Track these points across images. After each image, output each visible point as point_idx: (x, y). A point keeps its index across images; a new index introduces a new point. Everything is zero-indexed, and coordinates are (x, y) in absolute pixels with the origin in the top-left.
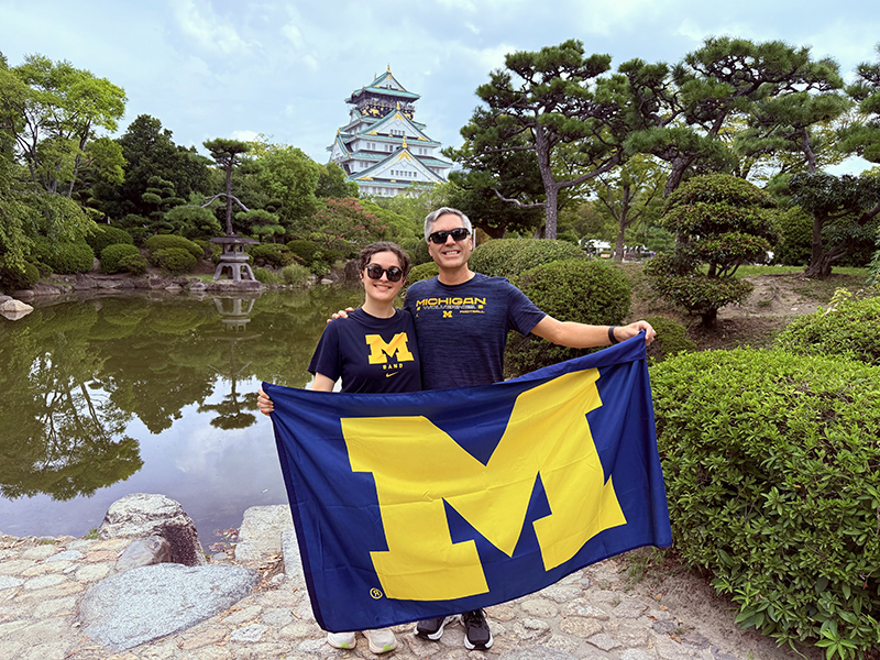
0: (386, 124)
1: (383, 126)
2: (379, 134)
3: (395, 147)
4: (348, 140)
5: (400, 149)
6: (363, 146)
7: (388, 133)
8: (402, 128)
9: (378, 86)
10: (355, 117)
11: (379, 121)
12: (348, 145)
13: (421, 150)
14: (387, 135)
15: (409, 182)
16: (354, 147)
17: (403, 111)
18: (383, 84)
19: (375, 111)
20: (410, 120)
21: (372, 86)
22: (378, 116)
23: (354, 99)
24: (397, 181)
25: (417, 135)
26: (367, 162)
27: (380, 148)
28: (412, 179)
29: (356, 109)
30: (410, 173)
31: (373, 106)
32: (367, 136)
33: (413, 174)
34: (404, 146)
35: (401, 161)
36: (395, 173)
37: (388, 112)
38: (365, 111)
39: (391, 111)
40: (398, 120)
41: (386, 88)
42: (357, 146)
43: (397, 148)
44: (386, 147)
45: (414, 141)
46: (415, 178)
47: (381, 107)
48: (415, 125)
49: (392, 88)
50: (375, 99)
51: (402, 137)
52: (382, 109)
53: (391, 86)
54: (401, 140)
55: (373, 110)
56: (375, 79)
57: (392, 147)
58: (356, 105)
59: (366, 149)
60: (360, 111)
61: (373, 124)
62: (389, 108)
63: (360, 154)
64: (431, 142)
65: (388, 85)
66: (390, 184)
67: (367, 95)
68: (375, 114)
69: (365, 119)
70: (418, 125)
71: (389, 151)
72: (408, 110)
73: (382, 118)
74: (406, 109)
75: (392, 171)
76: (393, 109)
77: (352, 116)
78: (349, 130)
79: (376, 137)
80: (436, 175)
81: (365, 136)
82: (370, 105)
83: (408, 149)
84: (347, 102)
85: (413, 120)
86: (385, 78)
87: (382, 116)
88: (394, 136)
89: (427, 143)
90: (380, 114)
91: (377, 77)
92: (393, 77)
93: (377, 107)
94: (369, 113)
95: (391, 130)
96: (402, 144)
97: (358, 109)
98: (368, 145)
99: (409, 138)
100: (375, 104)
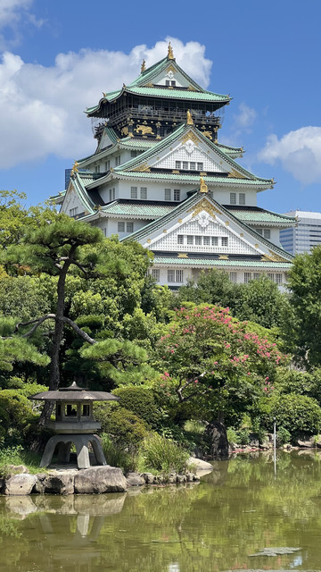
0: (167, 152)
1: (162, 155)
2: (153, 170)
3: (184, 192)
4: (93, 184)
5: (194, 195)
6: (123, 192)
7: (173, 166)
8: (197, 157)
9: (151, 83)
10: (107, 141)
11: (152, 145)
12: (95, 193)
13: (233, 196)
14: (169, 171)
15: (215, 256)
16: (105, 197)
17: (199, 126)
18: (160, 80)
19: (146, 130)
20: (212, 143)
21: (140, 85)
22: (150, 137)
23: (105, 108)
24: (191, 255)
25: (227, 168)
26: (131, 222)
27: (156, 194)
28: (219, 248)
29: (109, 126)
30: (215, 239)
31: (142, 120)
32: (132, 174)
33: (220, 241)
34: (203, 190)
35: (197, 218)
36: (185, 240)
37: (171, 130)
38: (125, 130)
39: (175, 128)
40: (190, 145)
41: (166, 87)
42: (112, 192)
43: (189, 194)
44: (168, 191)
45: (220, 179)
46: (225, 247)
47: (156, 121)
48: (221, 149)
49: (178, 85)
50: (144, 108)
51: (197, 173)
52: (158, 124)
53: (173, 83)
54: (197, 178)
55: (141, 128)
56: (144, 72)
57: (177, 192)
58: (107, 120)
59: (130, 198)
60: (116, 130)
61: (142, 152)
62: (171, 123)
63: (119, 207)
64: (253, 180)
65: (167, 82)
66: (176, 261)
67: (130, 102)
68: (146, 134)
69: (126, 143)
70: (228, 151)
71: (173, 200)
72: (207, 126)
73: (159, 140)
74: (203, 123)
75: (181, 237)
76: (179, 124)
77: (100, 140)
78: (96, 165)
79: (149, 175)
80: (264, 240)
81: (128, 174)
82: (135, 120)
83: (210, 194)
84: (90, 115)
85: (216, 141)
86: (163, 69)
87: (158, 137)
88: (182, 172)
89: (245, 182)
90: (156, 133)
91: (147, 67)
92: (178, 67)
93: (148, 121)
94: (134, 133)
95: (177, 162)
96: (199, 186)
97: (113, 127)
98: (134, 190)
99: (210, 174)
100: (145, 118)
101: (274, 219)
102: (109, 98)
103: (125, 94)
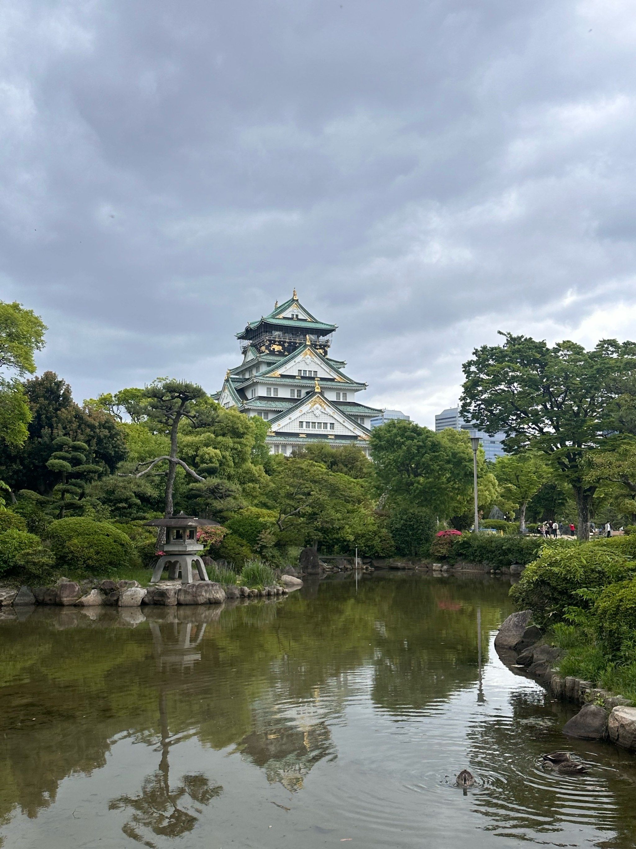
0: (292, 363)
1: (288, 366)
2: (283, 376)
3: (303, 392)
4: (240, 385)
5: (311, 394)
6: (262, 392)
7: (296, 373)
8: (313, 368)
9: (281, 316)
10: (251, 356)
11: (283, 359)
12: (241, 392)
13: (338, 395)
14: (293, 377)
15: (325, 436)
16: (249, 395)
17: (314, 346)
18: (288, 314)
19: (277, 348)
20: (323, 358)
21: (273, 317)
22: (281, 354)
23: (249, 334)
24: (309, 436)
25: (334, 375)
26: (267, 412)
27: (284, 393)
28: (328, 431)
29: (252, 345)
30: (326, 424)
31: (275, 341)
32: (267, 379)
33: (329, 425)
34: (316, 390)
35: (312, 409)
36: (304, 424)
37: (295, 348)
38: (263, 348)
39: (298, 347)
40: (308, 358)
41: (292, 319)
42: (253, 392)
43: (308, 393)
44: (292, 392)
45: (329, 383)
46: (332, 430)
47: (285, 342)
48: (330, 362)
49: (299, 317)
50: (277, 333)
51: (313, 379)
52: (286, 345)
53: (297, 316)
54: (313, 382)
55: (274, 346)
56: (277, 309)
57: (299, 392)
58: (251, 342)
59: (266, 395)
60: (257, 349)
61: (274, 363)
62: (296, 343)
63: (258, 402)
64: (352, 383)
65: (293, 315)
66: (298, 439)
67: (267, 328)
68: (278, 351)
69: (264, 357)
70: (334, 363)
71: (296, 397)
72: (320, 345)
73: (287, 355)
74: (318, 343)
75: (301, 422)
76: (301, 344)
77: (245, 355)
78: (242, 372)
79: (279, 380)
80: (360, 426)
81: (264, 379)
82: (270, 341)
83: (321, 393)
84: (239, 338)
85: (328, 357)
86: (289, 306)
87: (286, 353)
88: (303, 378)
89: (347, 385)
90: (284, 351)
91: (278, 306)
92: (300, 305)
93: (279, 342)
94: (270, 350)
95: (299, 370)
96: (314, 387)
97: (255, 346)
98: (269, 390)
99: (322, 379)
100: (277, 339)
101: (367, 410)
102: (252, 326)
103: (263, 323)
